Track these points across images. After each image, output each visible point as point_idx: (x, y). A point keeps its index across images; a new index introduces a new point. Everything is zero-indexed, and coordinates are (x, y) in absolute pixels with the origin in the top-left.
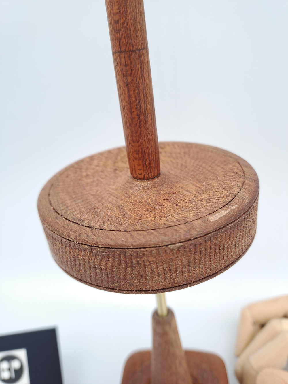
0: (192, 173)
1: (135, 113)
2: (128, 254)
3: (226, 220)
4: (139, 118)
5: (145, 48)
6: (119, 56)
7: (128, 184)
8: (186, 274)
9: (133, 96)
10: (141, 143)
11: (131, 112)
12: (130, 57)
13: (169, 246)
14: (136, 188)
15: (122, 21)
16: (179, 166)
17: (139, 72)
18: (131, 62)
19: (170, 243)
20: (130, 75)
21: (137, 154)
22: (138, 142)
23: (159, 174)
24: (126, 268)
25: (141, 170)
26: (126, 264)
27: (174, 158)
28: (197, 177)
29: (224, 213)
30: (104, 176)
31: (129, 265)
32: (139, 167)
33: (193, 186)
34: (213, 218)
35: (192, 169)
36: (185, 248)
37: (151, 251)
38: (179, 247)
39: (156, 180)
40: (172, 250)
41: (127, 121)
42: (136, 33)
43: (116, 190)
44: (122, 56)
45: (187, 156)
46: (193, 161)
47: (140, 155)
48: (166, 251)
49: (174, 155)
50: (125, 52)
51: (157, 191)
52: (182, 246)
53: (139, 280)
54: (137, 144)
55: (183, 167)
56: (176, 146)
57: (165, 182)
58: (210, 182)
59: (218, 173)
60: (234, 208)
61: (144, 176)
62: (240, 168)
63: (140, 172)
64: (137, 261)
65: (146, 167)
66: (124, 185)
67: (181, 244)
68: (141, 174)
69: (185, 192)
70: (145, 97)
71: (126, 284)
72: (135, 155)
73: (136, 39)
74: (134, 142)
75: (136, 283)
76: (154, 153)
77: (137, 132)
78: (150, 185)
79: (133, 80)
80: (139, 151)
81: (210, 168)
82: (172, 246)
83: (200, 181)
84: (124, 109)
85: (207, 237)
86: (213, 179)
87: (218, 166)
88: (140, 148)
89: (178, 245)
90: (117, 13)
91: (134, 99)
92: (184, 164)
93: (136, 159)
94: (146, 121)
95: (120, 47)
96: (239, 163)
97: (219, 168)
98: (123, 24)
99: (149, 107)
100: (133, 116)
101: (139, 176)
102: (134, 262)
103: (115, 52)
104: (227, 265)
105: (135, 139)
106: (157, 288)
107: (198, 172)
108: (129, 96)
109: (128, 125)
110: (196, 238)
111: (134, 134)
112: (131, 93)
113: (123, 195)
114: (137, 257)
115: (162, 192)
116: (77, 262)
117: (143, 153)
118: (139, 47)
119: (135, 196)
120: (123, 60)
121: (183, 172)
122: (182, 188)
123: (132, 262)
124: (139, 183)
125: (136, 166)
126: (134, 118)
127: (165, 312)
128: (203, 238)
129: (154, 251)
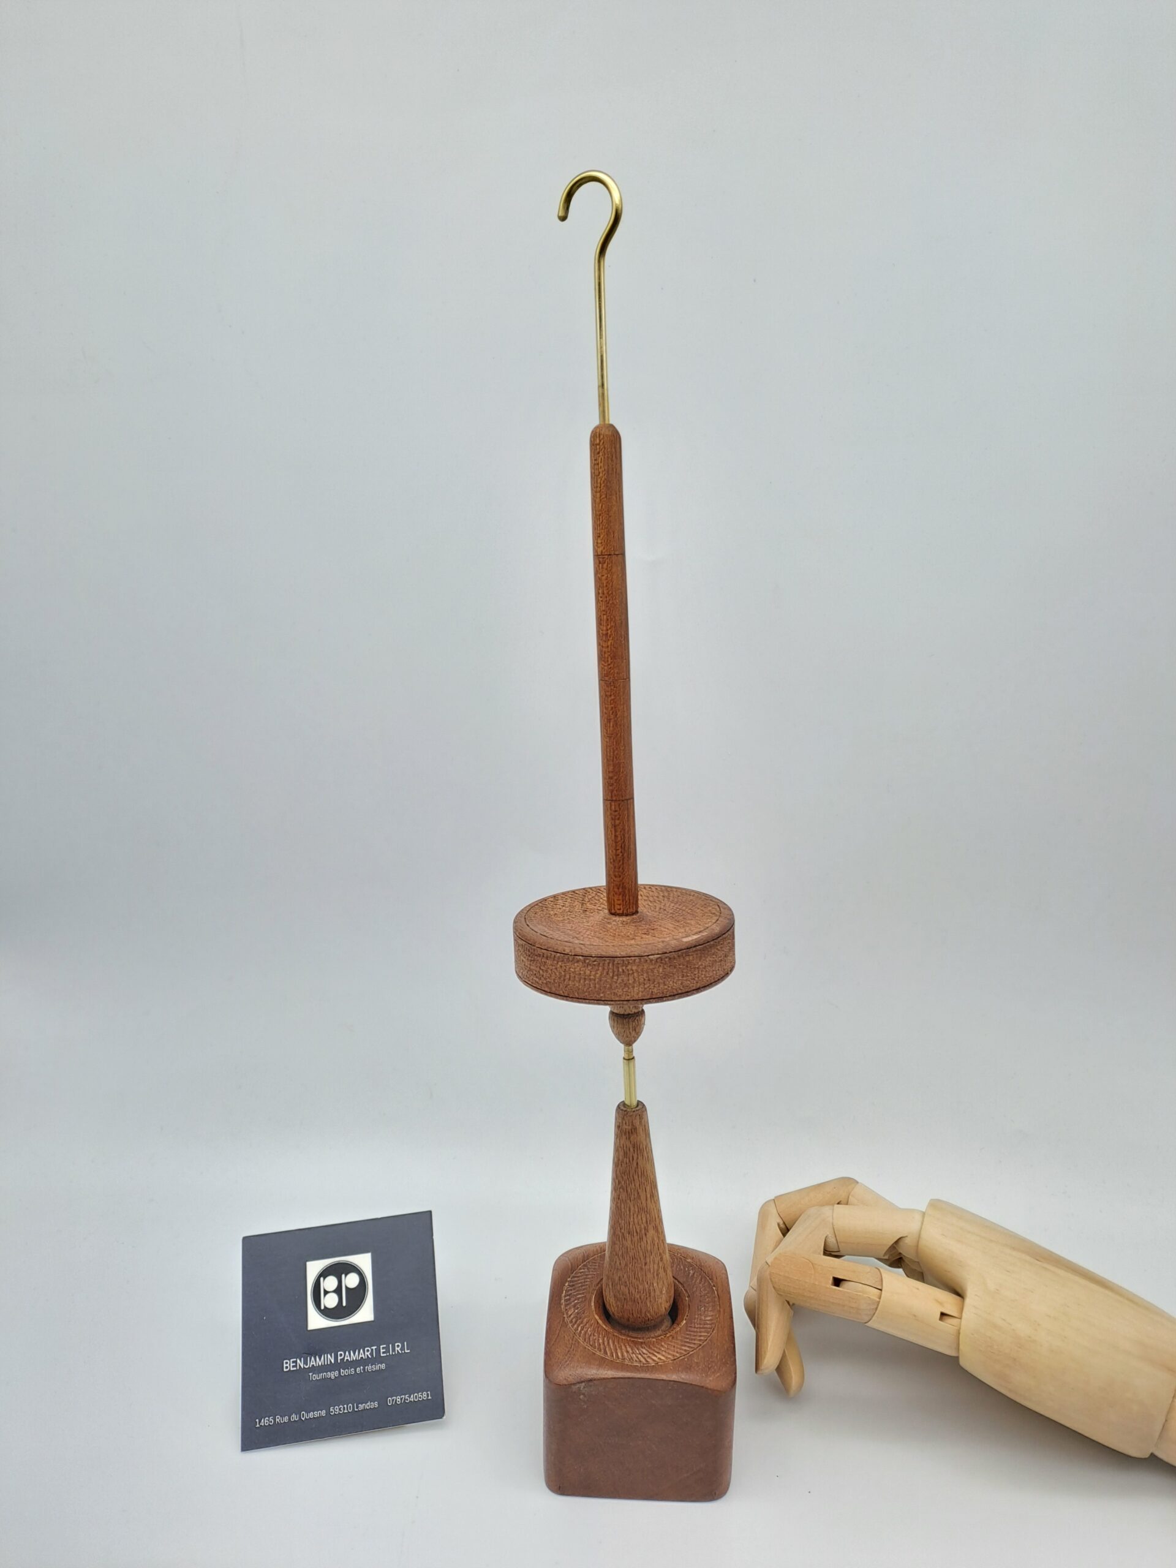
0: (671, 915)
1: (619, 851)
2: (616, 962)
3: (696, 941)
4: (623, 855)
5: (632, 798)
6: (610, 803)
7: (606, 920)
8: (662, 986)
9: (619, 836)
10: (623, 879)
11: (616, 850)
12: (619, 805)
13: (650, 957)
14: (614, 923)
15: (615, 778)
16: (657, 909)
17: (626, 817)
18: (620, 809)
19: (650, 954)
20: (619, 819)
21: (618, 889)
22: (620, 877)
23: (637, 912)
24: (613, 976)
25: (620, 905)
26: (613, 972)
27: (651, 902)
28: (676, 918)
29: (695, 937)
30: (574, 916)
31: (616, 973)
32: (619, 902)
33: (670, 925)
34: (685, 940)
35: (671, 911)
36: (662, 960)
37: (635, 960)
38: (657, 959)
39: (634, 916)
40: (651, 960)
41: (611, 857)
42: (626, 787)
43: (592, 926)
44: (613, 804)
45: (666, 899)
46: (673, 905)
47: (620, 890)
48: (647, 960)
49: (651, 899)
50: (616, 800)
51: (636, 926)
52: (660, 958)
53: (622, 989)
54: (618, 879)
55: (662, 910)
56: (654, 889)
57: (643, 919)
58: (689, 921)
59: (696, 915)
60: (703, 934)
61: (623, 911)
62: (718, 909)
63: (619, 907)
64: (623, 970)
65: (626, 902)
66: (600, 922)
67: (658, 956)
68: (620, 909)
69: (662, 929)
70: (629, 838)
71: (611, 994)
72: (616, 890)
73: (625, 792)
74: (616, 877)
75: (620, 992)
76: (634, 889)
77: (620, 868)
78: (629, 921)
79: (620, 823)
80: (620, 885)
81: (689, 911)
82: (651, 957)
83: (678, 922)
84: (608, 846)
85: (680, 953)
86: (692, 919)
87: (698, 909)
88: (621, 883)
89: (656, 956)
90: (612, 772)
91: (619, 839)
92: (662, 907)
93: (616, 894)
94: (629, 858)
95: (612, 797)
96: (718, 906)
97: (698, 911)
98: (616, 780)
99: (632, 846)
100: (617, 853)
101: (618, 912)
102: (620, 970)
103: (605, 800)
104: (698, 987)
105: (617, 874)
106: (637, 998)
107: (677, 914)
108: (616, 836)
109: (612, 861)
110: (671, 952)
111: (617, 870)
112: (617, 833)
113: (601, 930)
114: (623, 966)
115: (640, 928)
116: (568, 976)
117: (624, 888)
118: (628, 797)
119: (614, 930)
120: (613, 807)
121: (661, 914)
122: (660, 926)
123: (618, 971)
124: (617, 918)
125: (616, 900)
126: (618, 855)
127: (635, 1103)
128: (676, 953)
129: (637, 960)
